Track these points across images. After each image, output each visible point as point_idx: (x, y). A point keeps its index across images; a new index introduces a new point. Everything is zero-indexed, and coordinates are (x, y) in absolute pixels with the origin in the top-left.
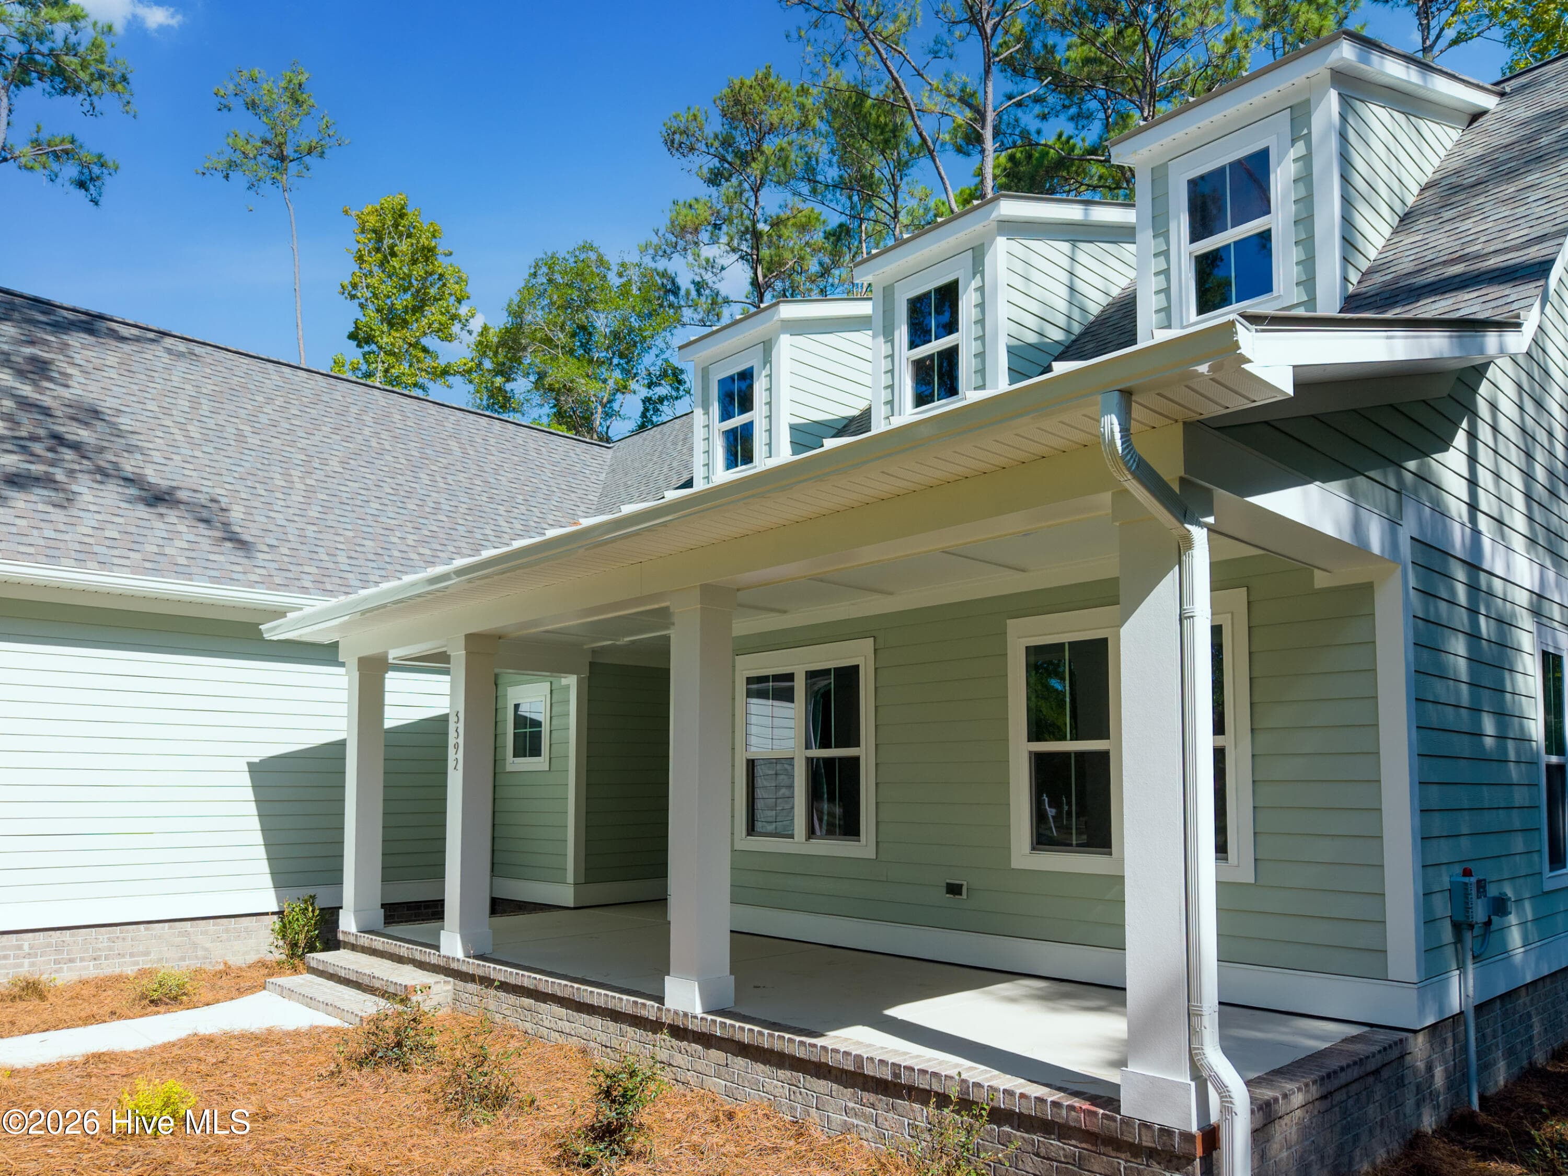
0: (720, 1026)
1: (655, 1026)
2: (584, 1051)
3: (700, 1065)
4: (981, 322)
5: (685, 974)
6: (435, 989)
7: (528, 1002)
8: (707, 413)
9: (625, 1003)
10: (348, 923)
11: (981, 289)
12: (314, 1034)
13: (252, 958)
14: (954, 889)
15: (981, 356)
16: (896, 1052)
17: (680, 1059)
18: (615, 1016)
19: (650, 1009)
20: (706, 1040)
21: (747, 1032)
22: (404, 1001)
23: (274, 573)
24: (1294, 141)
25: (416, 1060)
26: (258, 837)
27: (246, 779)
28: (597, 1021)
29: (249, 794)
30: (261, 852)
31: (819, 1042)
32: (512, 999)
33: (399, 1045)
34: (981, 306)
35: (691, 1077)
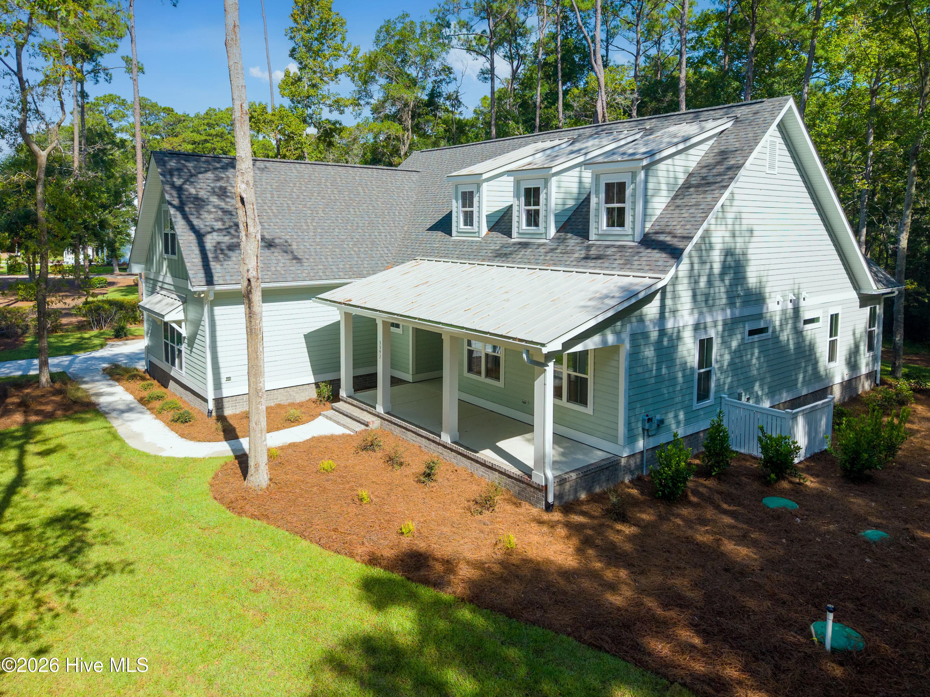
0: (455, 447)
1: (439, 444)
2: (420, 447)
3: (450, 455)
4: (546, 205)
5: (446, 432)
6: (376, 422)
7: (404, 430)
8: (457, 202)
9: (431, 436)
10: (343, 393)
11: (546, 194)
12: (343, 436)
13: (307, 398)
14: (525, 403)
15: (546, 216)
16: (494, 459)
17: (445, 453)
18: (429, 439)
19: (437, 439)
20: (452, 450)
21: (461, 450)
22: (367, 426)
23: (310, 271)
24: (632, 183)
25: (377, 449)
26: (308, 359)
27: (303, 340)
28: (423, 439)
29: (304, 345)
30: (309, 364)
31: (477, 455)
32: (399, 428)
33: (372, 445)
34: (546, 199)
35: (447, 458)
